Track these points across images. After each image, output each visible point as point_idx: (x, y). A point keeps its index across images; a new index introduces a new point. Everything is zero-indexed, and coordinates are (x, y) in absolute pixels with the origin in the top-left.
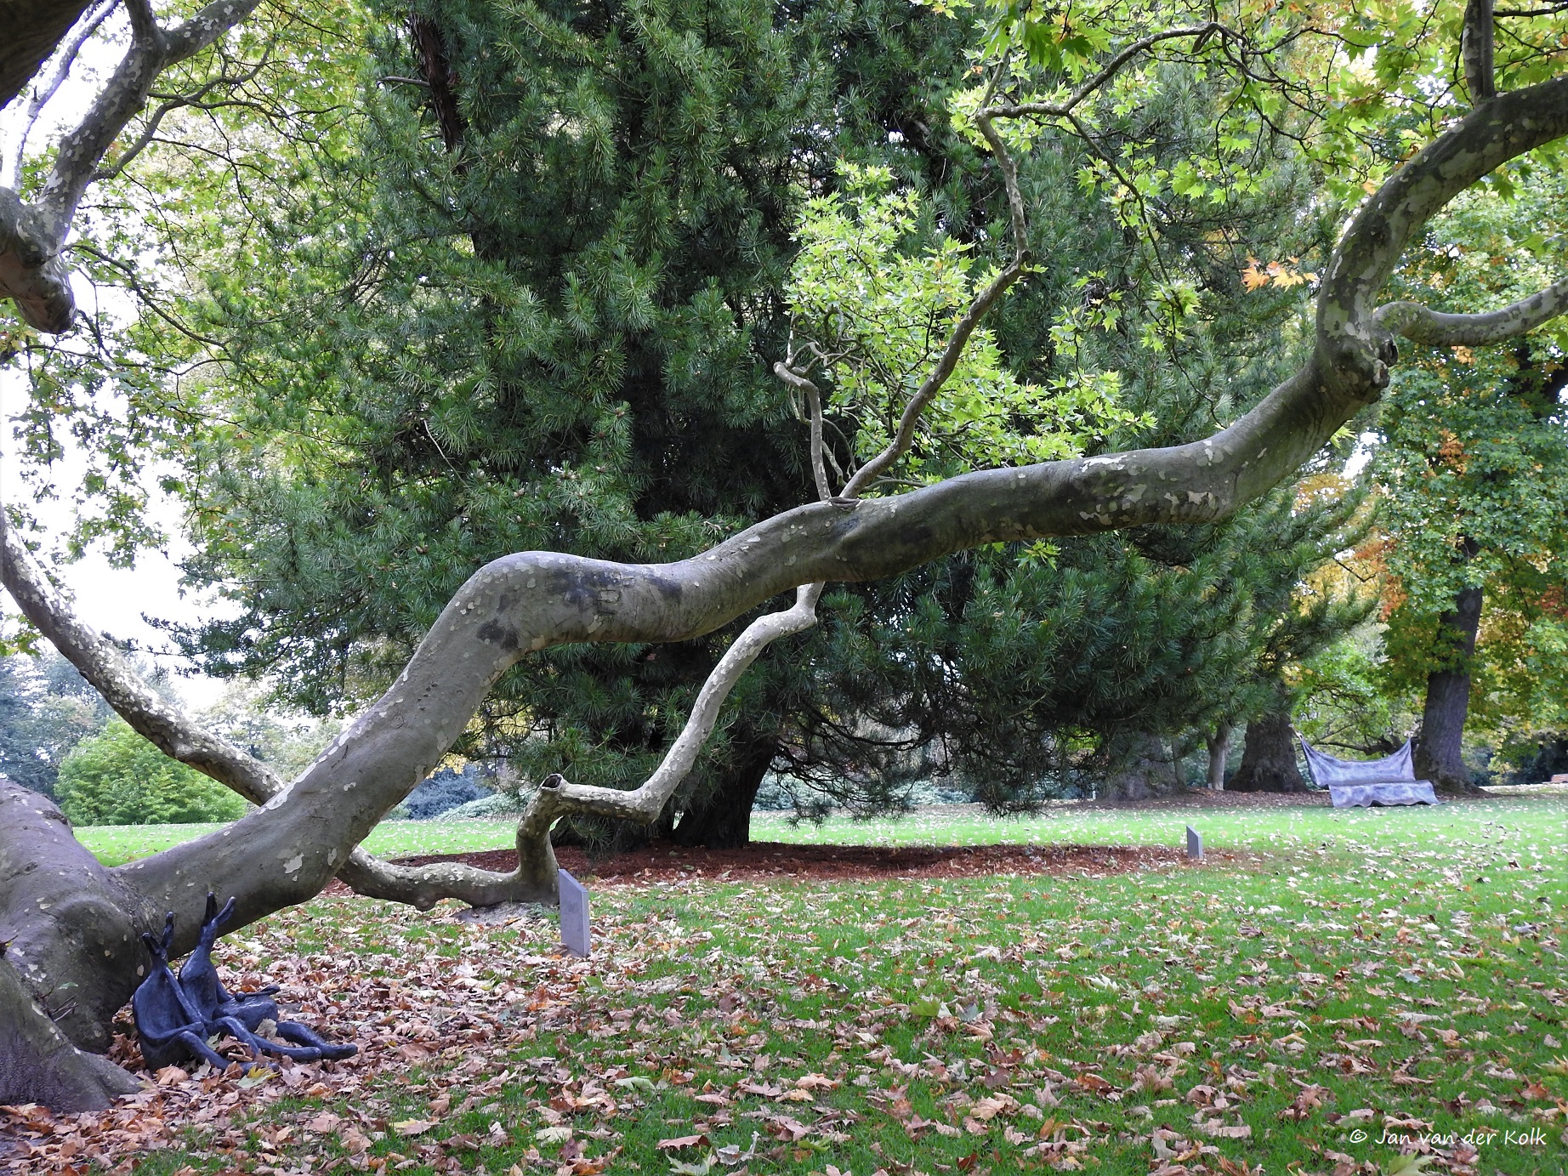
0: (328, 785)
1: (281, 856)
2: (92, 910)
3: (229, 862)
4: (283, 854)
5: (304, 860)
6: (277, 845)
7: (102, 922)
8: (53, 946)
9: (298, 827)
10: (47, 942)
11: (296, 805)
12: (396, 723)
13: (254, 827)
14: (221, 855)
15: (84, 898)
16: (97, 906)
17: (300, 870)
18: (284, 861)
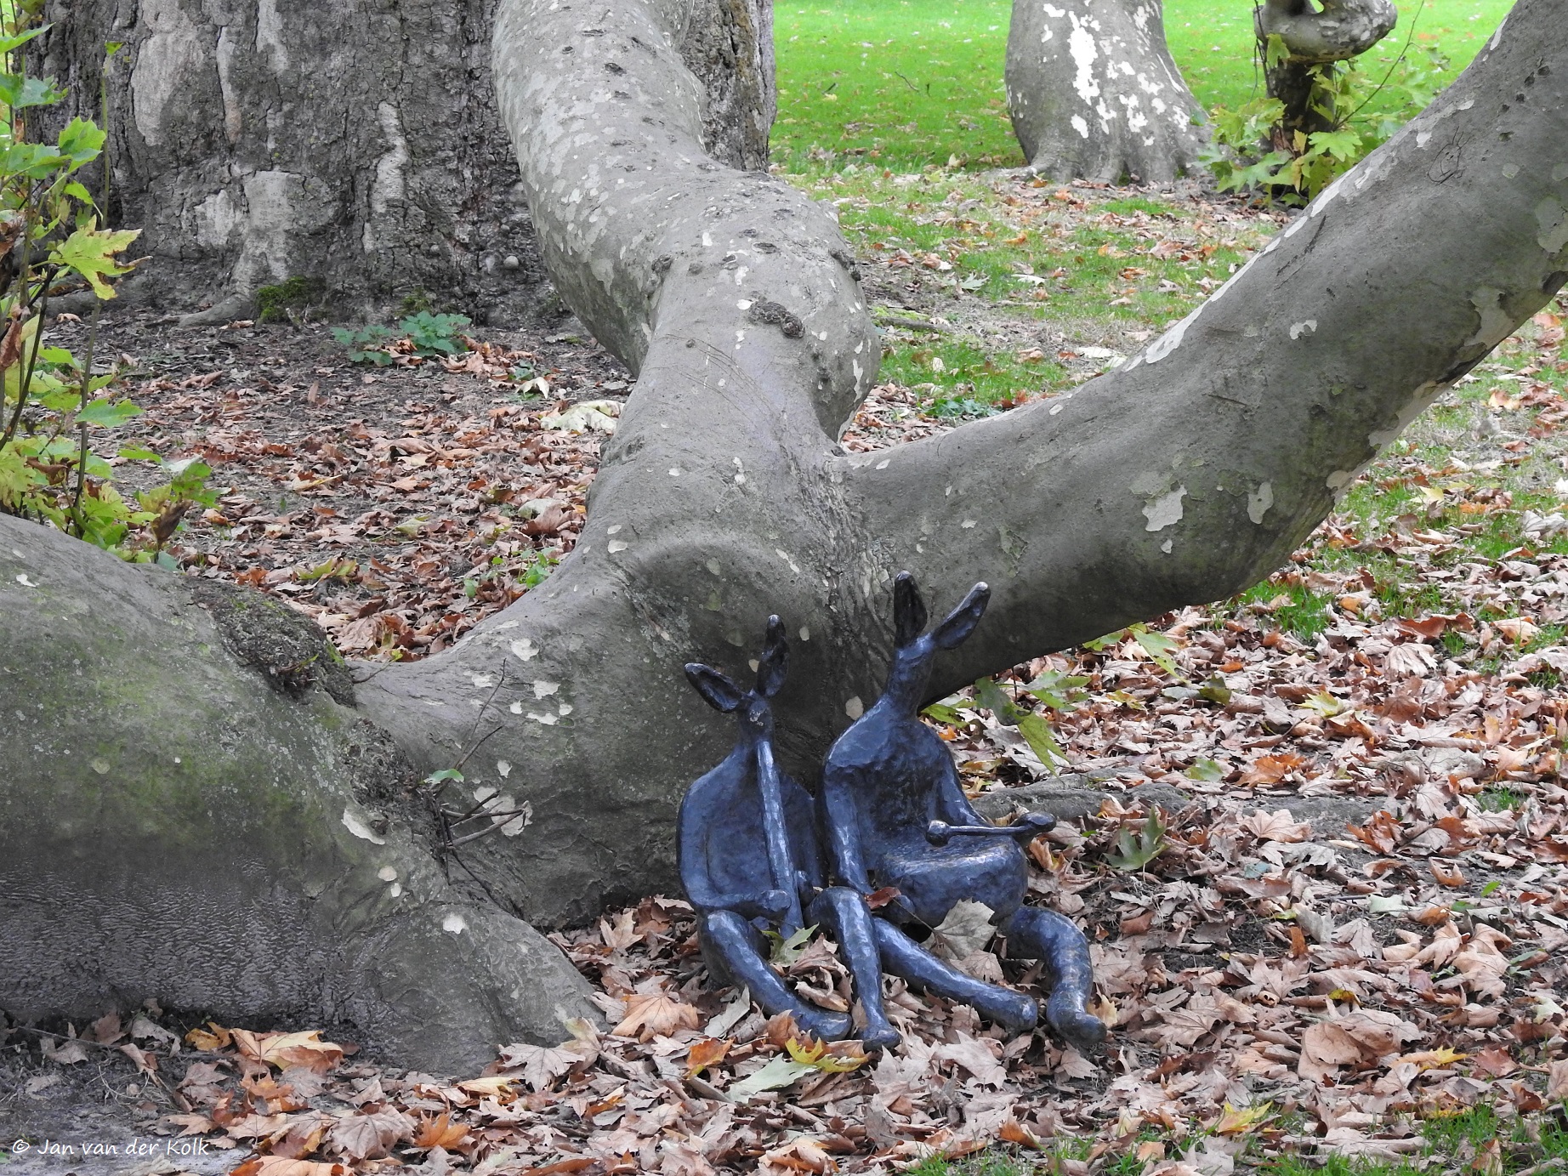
0: (1261, 319)
1: (1138, 487)
2: (713, 567)
3: (1044, 483)
4: (1145, 482)
5: (1188, 504)
6: (1136, 458)
7: (738, 597)
8: (606, 642)
9: (1181, 420)
10: (594, 631)
11: (1194, 359)
12: (1441, 167)
13: (1106, 402)
14: (1033, 460)
15: (699, 536)
16: (728, 558)
17: (1179, 528)
18: (1144, 500)
